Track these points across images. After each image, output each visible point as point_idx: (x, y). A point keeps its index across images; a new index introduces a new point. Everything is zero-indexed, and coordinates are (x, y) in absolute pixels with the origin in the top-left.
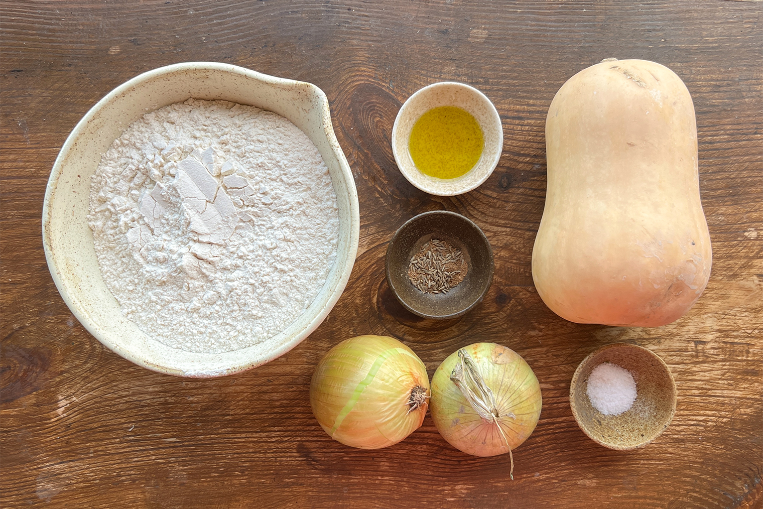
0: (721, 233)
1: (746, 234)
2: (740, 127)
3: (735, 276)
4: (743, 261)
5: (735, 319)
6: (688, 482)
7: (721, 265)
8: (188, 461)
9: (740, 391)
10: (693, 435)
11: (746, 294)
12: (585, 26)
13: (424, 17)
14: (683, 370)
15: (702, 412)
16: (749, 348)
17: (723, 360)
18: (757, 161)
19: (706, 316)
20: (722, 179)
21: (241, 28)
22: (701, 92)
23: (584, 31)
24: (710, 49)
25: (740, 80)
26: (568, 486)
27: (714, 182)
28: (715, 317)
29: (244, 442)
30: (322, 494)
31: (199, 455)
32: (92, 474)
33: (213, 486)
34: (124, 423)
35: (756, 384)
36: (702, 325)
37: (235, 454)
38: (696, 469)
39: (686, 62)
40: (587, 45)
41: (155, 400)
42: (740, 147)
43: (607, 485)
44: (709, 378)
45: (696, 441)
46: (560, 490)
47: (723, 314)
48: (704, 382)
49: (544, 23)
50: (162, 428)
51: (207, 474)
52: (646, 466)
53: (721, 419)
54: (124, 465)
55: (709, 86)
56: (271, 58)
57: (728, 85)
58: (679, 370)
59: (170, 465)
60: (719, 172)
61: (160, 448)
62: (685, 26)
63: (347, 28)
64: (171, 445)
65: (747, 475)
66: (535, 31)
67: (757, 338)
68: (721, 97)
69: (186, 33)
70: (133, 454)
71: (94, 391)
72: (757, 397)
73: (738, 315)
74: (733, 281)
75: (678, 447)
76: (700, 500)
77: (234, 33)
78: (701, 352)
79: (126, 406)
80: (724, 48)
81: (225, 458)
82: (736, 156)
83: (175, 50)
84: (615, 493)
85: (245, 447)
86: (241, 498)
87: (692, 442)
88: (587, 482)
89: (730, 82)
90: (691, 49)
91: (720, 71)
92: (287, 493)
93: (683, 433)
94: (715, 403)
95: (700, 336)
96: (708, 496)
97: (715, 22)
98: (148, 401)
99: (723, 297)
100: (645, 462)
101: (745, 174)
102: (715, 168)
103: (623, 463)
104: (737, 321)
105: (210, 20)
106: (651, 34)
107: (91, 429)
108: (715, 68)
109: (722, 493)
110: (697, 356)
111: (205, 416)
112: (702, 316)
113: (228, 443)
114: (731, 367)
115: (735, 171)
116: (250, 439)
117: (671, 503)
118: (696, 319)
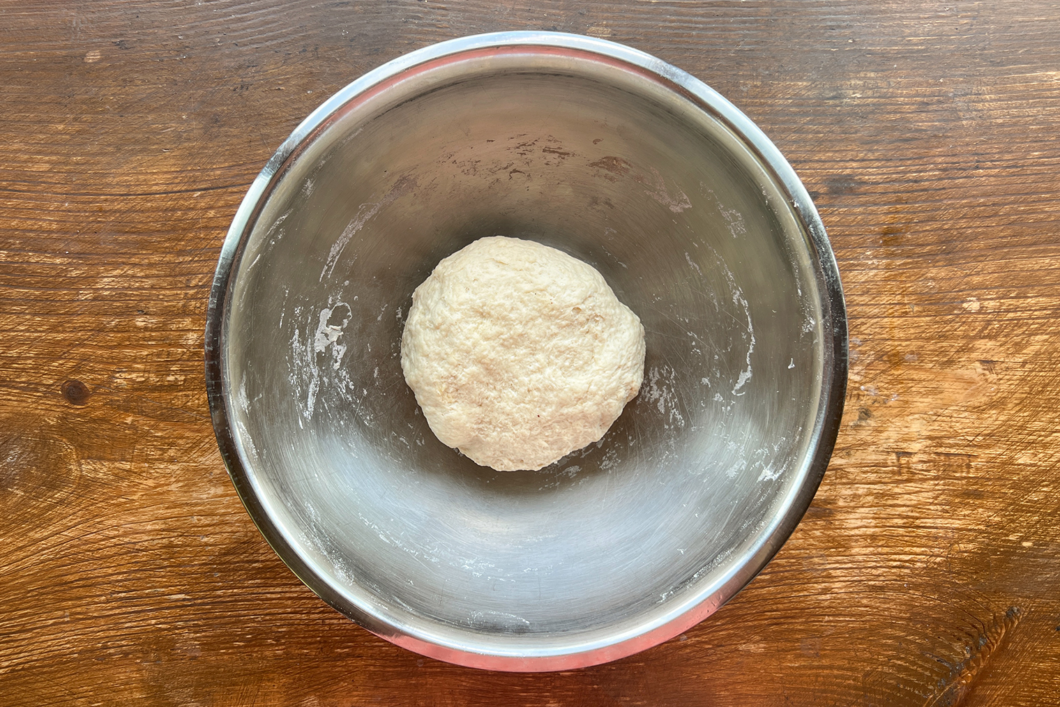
0: (931, 304)
1: (965, 305)
2: (956, 160)
3: (950, 362)
4: (961, 343)
5: (951, 421)
6: (889, 646)
7: (932, 347)
8: (202, 626)
9: (959, 519)
10: (896, 580)
11: (966, 387)
12: (745, 22)
13: (523, 10)
14: (881, 492)
15: (907, 549)
16: (970, 461)
17: (936, 478)
18: (979, 205)
19: (911, 417)
20: (932, 231)
21: (270, 26)
22: (903, 113)
23: (743, 29)
24: (912, 53)
25: (955, 96)
26: (725, 653)
27: (921, 235)
28: (924, 418)
29: (278, 599)
30: (388, 669)
31: (217, 618)
32: (68, 646)
33: (237, 660)
34: (112, 575)
35: (980, 510)
36: (906, 429)
37: (267, 614)
38: (901, 628)
39: (882, 71)
40: (747, 48)
41: (156, 542)
42: (957, 187)
43: (779, 651)
44: (916, 502)
45: (900, 589)
46: (715, 658)
47: (935, 414)
48: (910, 508)
49: (687, 18)
50: (164, 580)
51: (227, 643)
52: (832, 624)
53: (934, 558)
54: (112, 633)
55: (913, 104)
56: (311, 67)
57: (939, 102)
58: (875, 491)
59: (177, 631)
60: (928, 221)
61: (163, 608)
62: (880, 21)
63: (418, 25)
64: (179, 604)
65: (969, 635)
66: (676, 29)
67: (980, 447)
68: (930, 118)
69: (192, 32)
70: (124, 618)
71: (69, 531)
72: (981, 527)
73: (955, 415)
74: (948, 370)
75: (876, 598)
76: (906, 669)
77: (261, 33)
78: (906, 467)
79: (114, 550)
80: (934, 51)
81: (253, 621)
82: (950, 199)
83: (177, 55)
84: (790, 661)
85: (281, 605)
86: (276, 675)
87: (894, 590)
88: (752, 647)
89: (942, 98)
90: (889, 53)
91: (927, 82)
92: (340, 669)
93: (882, 578)
94: (925, 536)
95: (904, 445)
96: (917, 664)
97: (921, 16)
98: (146, 543)
99: (935, 391)
100: (831, 618)
101: (963, 223)
102: (922, 216)
103: (800, 620)
104: (953, 424)
105: (226, 15)
106: (835, 33)
107: (66, 583)
108: (922, 79)
109: (936, 660)
110: (900, 473)
111: (224, 564)
112: (906, 418)
113: (258, 600)
114: (947, 487)
115: (950, 219)
116: (288, 595)
117: (867, 675)
118: (898, 422)
